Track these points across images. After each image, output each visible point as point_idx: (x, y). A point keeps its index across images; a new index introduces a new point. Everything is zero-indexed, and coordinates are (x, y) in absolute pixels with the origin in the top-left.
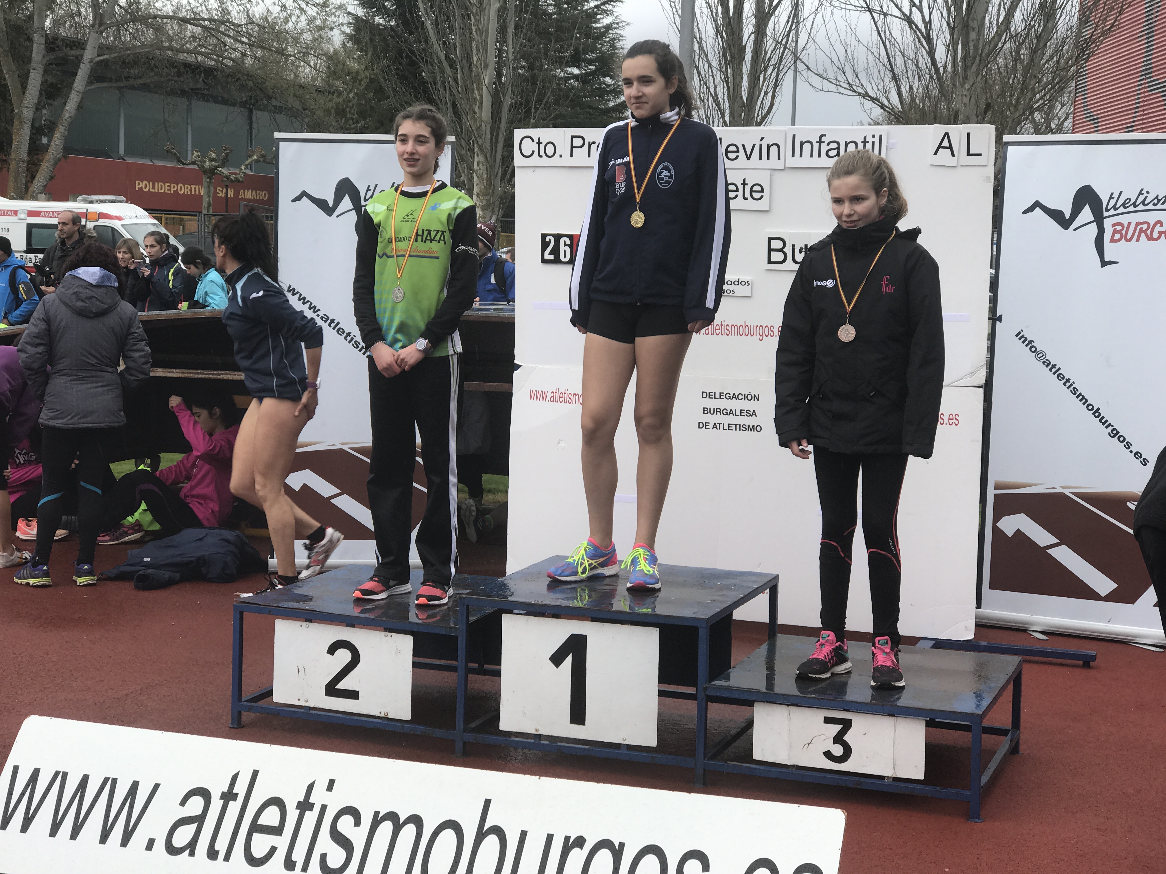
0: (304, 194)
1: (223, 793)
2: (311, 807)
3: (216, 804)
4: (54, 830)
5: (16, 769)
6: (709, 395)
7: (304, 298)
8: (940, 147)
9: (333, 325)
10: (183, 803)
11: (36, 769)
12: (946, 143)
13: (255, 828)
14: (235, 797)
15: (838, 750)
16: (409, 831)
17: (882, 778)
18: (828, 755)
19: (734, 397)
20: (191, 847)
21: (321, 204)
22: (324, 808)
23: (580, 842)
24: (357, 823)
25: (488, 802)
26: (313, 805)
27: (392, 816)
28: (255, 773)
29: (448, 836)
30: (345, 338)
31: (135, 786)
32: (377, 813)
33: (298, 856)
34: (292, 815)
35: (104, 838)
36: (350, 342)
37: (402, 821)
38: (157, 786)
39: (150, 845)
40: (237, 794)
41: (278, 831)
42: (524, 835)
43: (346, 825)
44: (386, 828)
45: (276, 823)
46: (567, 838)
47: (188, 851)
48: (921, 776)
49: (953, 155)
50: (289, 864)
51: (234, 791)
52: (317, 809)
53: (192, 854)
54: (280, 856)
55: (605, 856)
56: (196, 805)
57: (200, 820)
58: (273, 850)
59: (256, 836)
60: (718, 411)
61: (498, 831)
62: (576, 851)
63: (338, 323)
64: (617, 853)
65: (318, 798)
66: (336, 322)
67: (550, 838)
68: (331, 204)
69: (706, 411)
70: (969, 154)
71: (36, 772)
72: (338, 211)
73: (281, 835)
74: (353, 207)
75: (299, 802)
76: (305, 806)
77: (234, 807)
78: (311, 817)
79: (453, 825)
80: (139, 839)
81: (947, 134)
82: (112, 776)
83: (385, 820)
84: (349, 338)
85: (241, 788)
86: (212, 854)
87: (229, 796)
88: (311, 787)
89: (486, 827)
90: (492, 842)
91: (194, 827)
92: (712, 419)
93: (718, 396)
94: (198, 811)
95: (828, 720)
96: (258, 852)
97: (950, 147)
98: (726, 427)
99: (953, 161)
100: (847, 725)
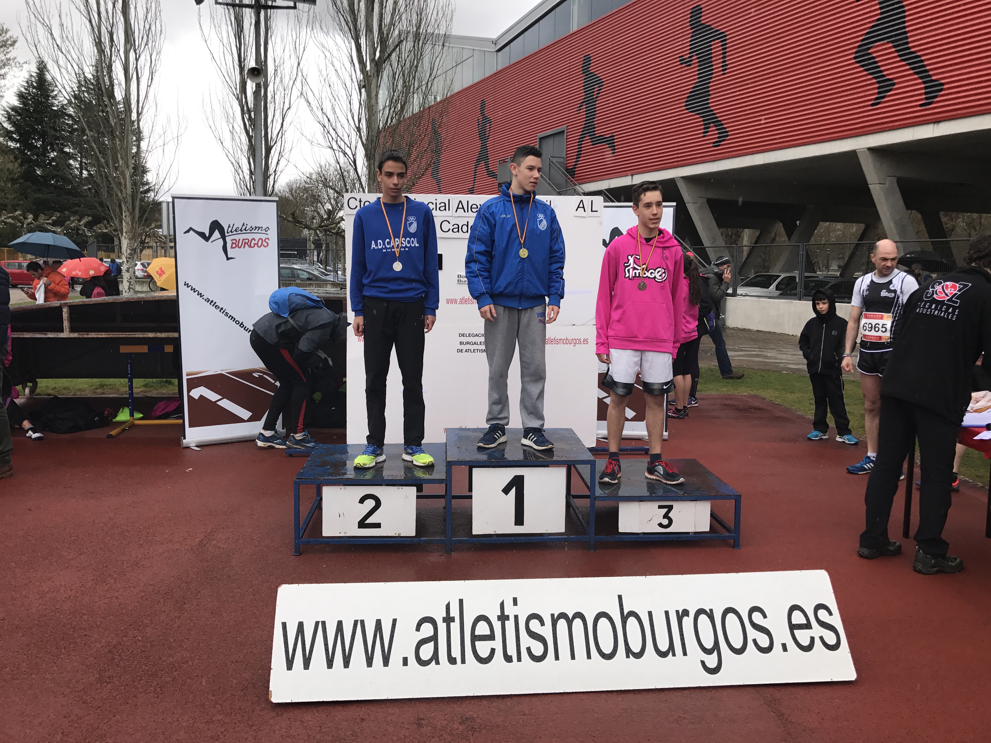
0: (191, 229)
1: (444, 618)
2: (507, 618)
3: (442, 627)
4: (330, 664)
5: (284, 625)
6: (463, 335)
7: (194, 289)
8: (578, 207)
9: (212, 304)
10: (418, 629)
11: (299, 622)
12: (581, 205)
13: (475, 638)
14: (453, 620)
15: (665, 522)
16: (578, 623)
17: (688, 533)
18: (660, 525)
19: (477, 335)
20: (435, 657)
21: (202, 235)
22: (516, 617)
23: (686, 613)
24: (542, 624)
25: (620, 597)
26: (508, 616)
27: (563, 615)
28: (461, 601)
29: (603, 623)
30: (220, 311)
31: (379, 623)
32: (552, 615)
33: (512, 651)
34: (497, 625)
35: (370, 662)
36: (223, 313)
37: (571, 618)
38: (395, 621)
39: (405, 661)
40: (454, 617)
41: (491, 637)
42: (650, 613)
43: (535, 625)
44: (562, 624)
45: (488, 632)
46: (677, 612)
47: (434, 662)
48: (708, 530)
49: (585, 211)
50: (508, 659)
51: (451, 615)
52: (512, 619)
53: (438, 663)
54: (499, 653)
55: (703, 618)
56: (427, 630)
57: (434, 638)
58: (493, 651)
59: (477, 643)
60: (468, 343)
61: (632, 614)
62: (685, 619)
63: (215, 303)
64: (711, 616)
65: (510, 610)
66: (214, 302)
67: (667, 613)
68: (207, 235)
69: (461, 343)
70: (592, 211)
71: (301, 626)
72: (212, 239)
73: (494, 640)
74: (220, 237)
75: (498, 616)
76: (503, 618)
77: (455, 627)
78: (510, 625)
79: (602, 615)
80: (395, 658)
81: (582, 201)
82: (359, 618)
83: (560, 618)
84: (222, 311)
85: (455, 612)
86: (452, 661)
87: (448, 620)
88: (502, 605)
89: (625, 613)
90: (632, 621)
91: (432, 644)
92: (464, 347)
93: (468, 335)
94: (432, 633)
95: (660, 507)
96: (484, 652)
97: (584, 207)
98: (472, 351)
99: (584, 214)
100: (670, 508)
